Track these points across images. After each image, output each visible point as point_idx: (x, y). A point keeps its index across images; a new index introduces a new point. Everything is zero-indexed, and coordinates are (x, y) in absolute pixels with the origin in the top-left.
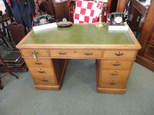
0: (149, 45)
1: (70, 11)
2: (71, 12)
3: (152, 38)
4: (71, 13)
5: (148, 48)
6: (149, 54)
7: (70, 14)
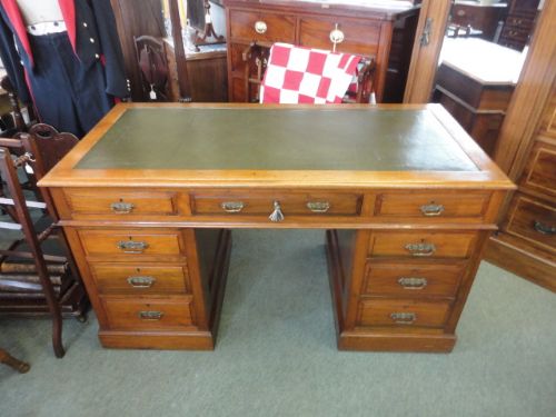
0: (522, 198)
1: (250, 76)
2: (252, 80)
3: (530, 175)
4: (250, 84)
5: (516, 208)
6: (522, 227)
7: (247, 85)
